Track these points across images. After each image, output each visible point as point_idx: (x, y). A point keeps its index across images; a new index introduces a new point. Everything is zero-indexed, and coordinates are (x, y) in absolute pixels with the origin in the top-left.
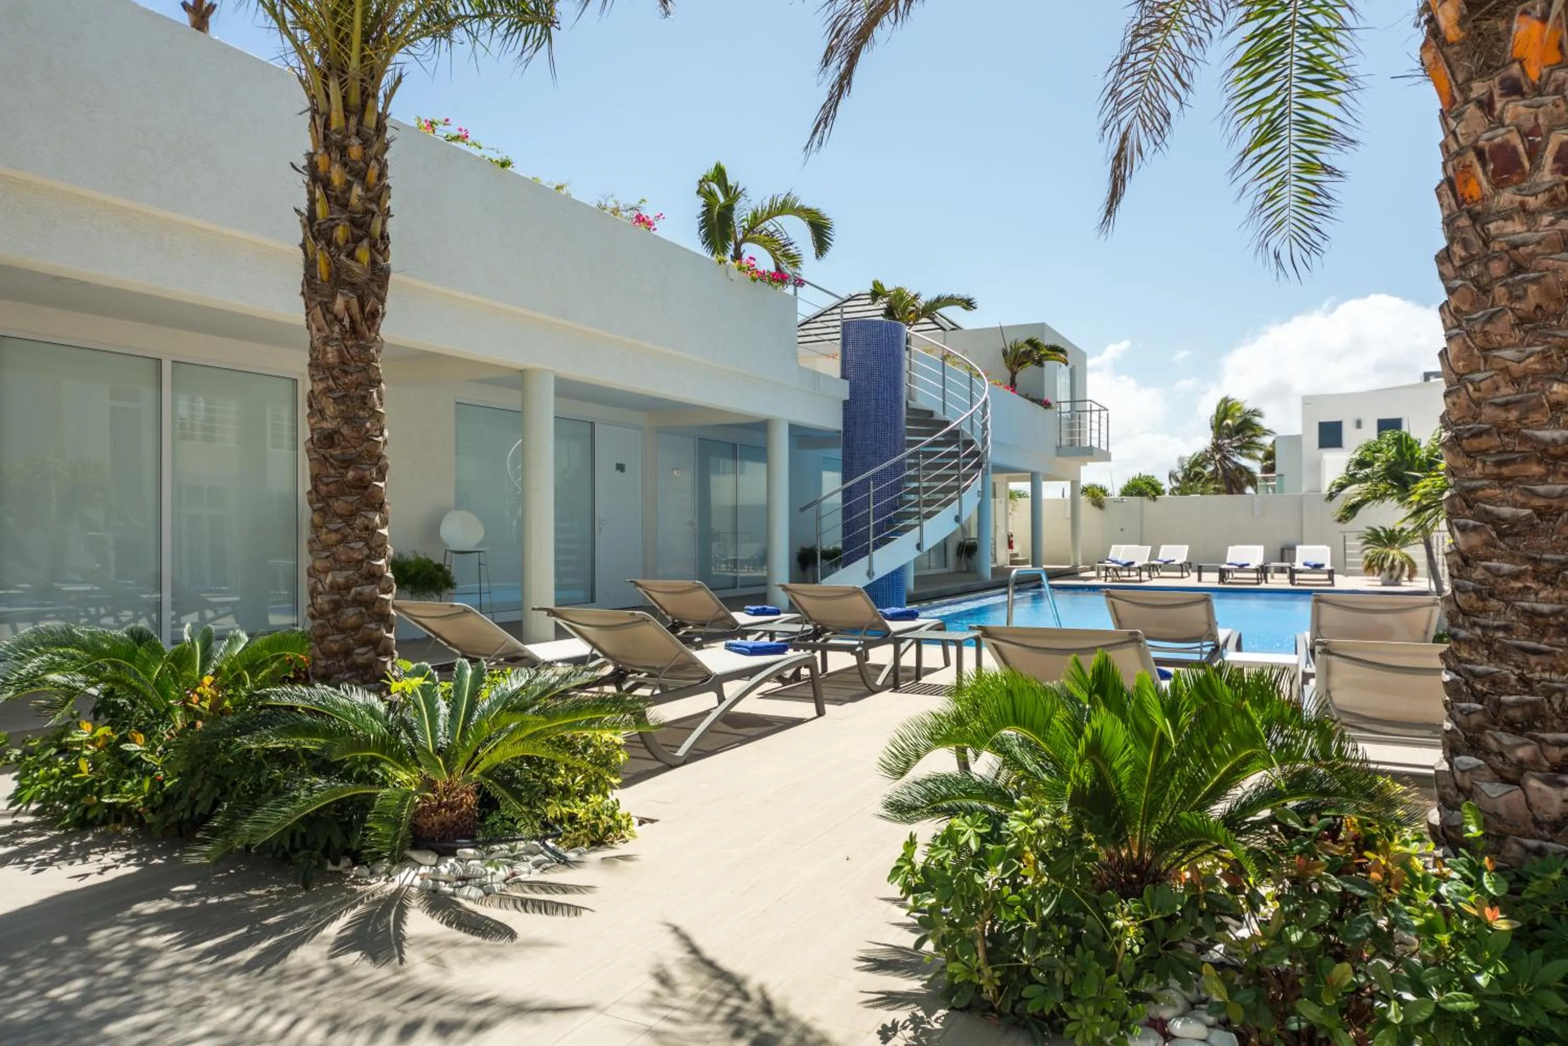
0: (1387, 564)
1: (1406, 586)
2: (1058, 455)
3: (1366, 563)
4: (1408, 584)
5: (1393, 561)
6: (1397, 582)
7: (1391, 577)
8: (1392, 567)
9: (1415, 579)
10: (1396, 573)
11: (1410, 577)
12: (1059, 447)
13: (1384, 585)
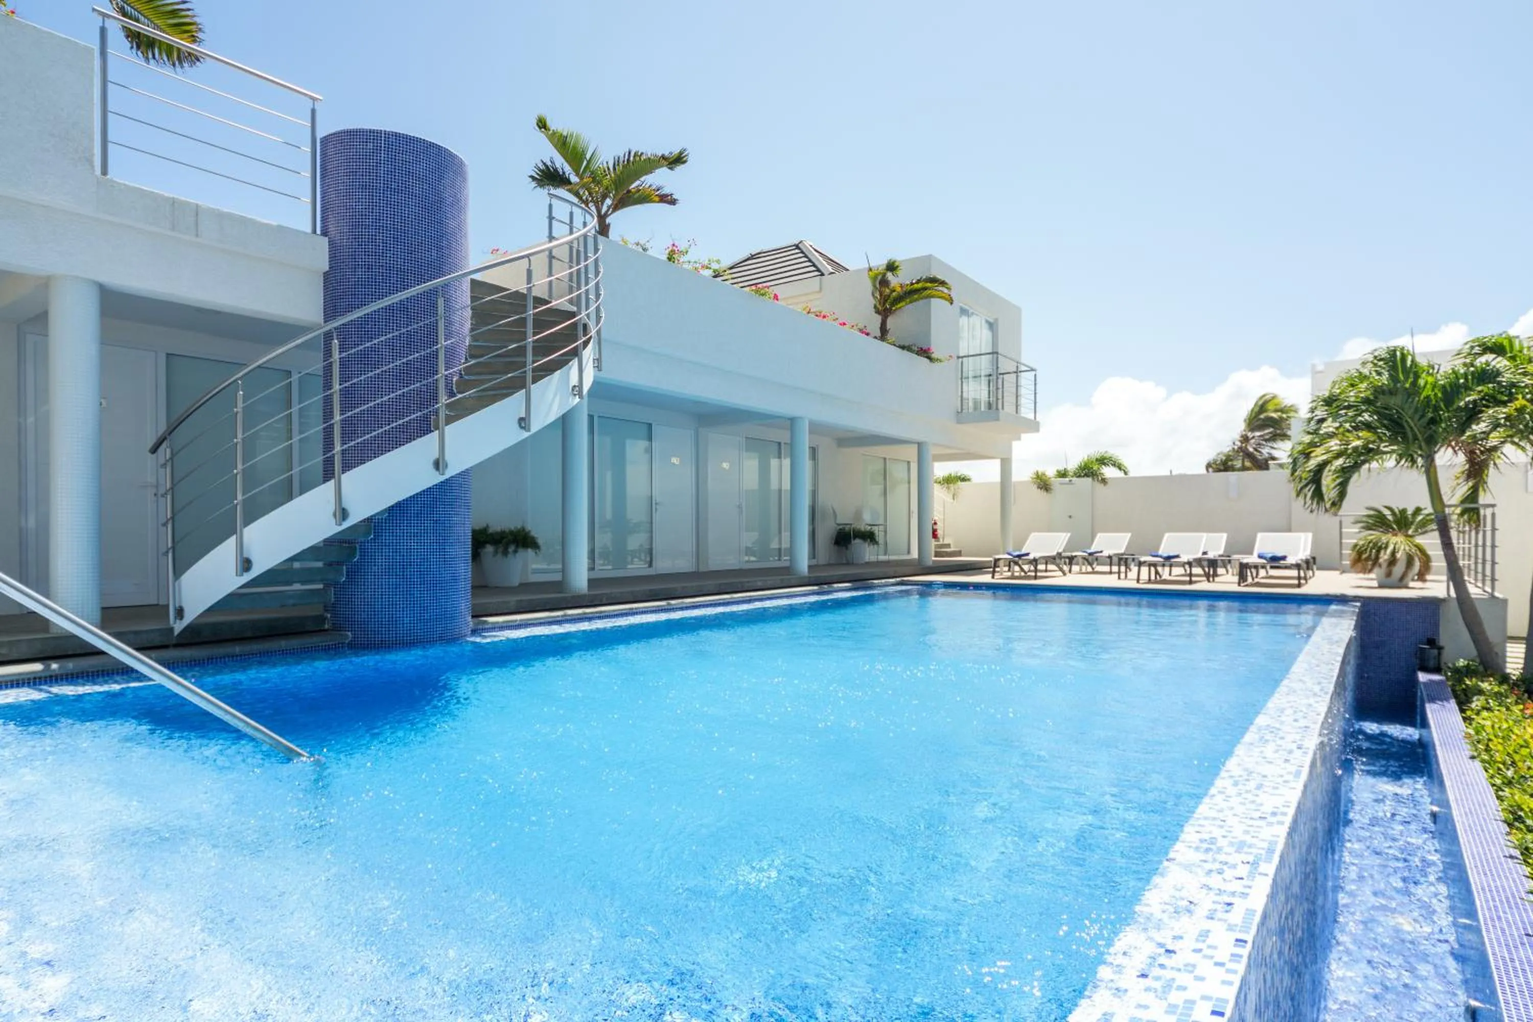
0: (1385, 556)
1: (1415, 591)
2: (959, 422)
3: (1354, 554)
4: (1419, 584)
5: (1393, 553)
6: (1401, 583)
7: (1389, 574)
8: (1393, 561)
9: (1428, 577)
10: (1399, 569)
11: (1421, 577)
12: (959, 413)
13: (1381, 586)
